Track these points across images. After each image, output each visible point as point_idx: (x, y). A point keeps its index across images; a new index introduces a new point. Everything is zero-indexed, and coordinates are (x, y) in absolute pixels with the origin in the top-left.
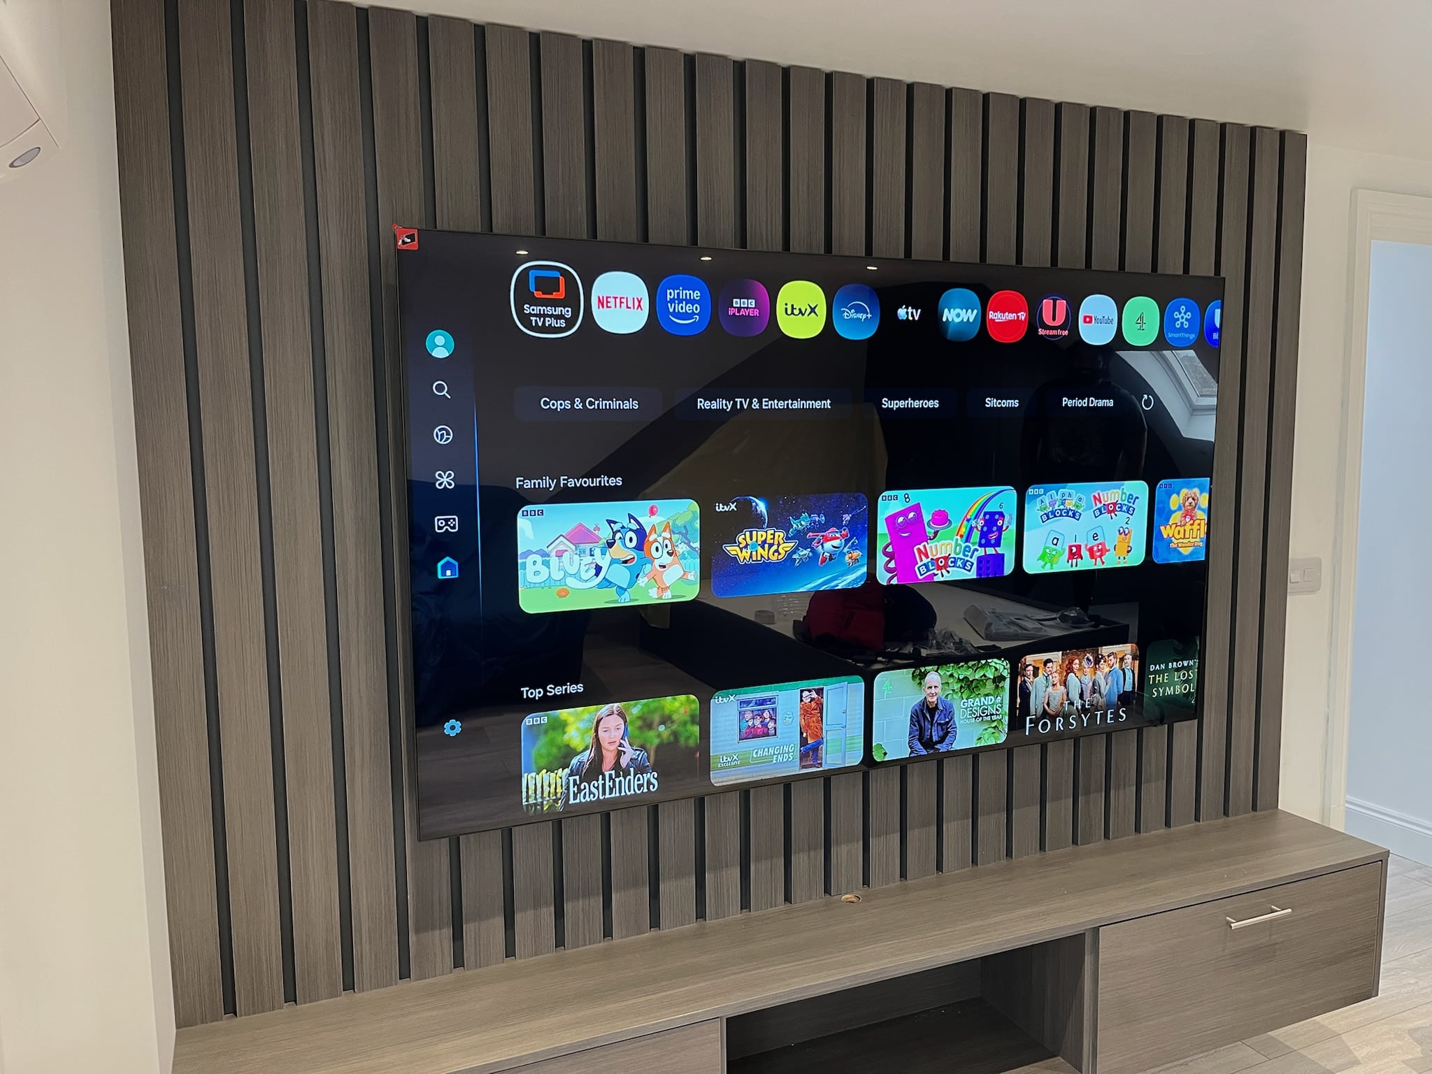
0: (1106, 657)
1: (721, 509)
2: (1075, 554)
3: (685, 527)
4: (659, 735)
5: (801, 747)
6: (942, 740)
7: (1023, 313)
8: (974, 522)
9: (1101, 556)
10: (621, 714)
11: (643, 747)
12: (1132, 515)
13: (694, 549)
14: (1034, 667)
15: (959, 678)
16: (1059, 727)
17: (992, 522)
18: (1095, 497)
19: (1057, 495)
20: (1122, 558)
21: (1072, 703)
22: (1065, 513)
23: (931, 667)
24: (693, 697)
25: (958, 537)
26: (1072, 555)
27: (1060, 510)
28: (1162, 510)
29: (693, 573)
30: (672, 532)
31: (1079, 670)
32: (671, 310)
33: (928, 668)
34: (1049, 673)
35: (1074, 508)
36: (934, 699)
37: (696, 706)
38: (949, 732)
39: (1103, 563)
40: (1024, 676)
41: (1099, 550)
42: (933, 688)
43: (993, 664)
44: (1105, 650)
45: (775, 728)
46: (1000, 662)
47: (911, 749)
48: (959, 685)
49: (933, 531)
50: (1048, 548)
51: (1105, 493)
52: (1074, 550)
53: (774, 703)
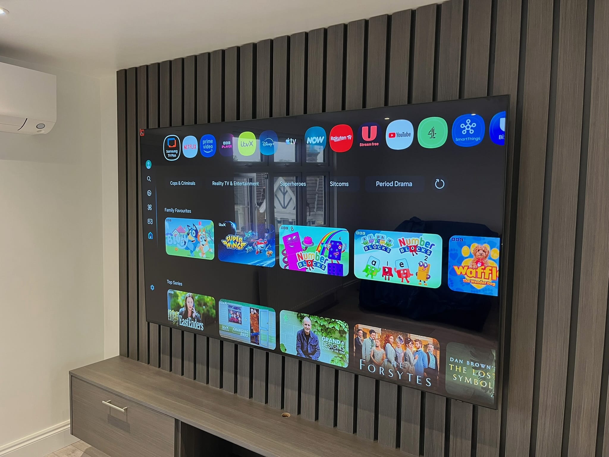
0: (414, 341)
1: (221, 225)
2: (387, 272)
3: (209, 231)
4: (203, 310)
5: (251, 333)
6: (313, 354)
7: (350, 136)
8: (325, 245)
9: (406, 277)
10: (192, 298)
11: (199, 312)
12: (429, 255)
13: (212, 240)
14: (363, 331)
15: (320, 325)
16: (381, 372)
17: (335, 247)
18: (400, 240)
19: (374, 237)
20: (422, 281)
21: (389, 361)
22: (379, 247)
23: (306, 314)
24: (213, 298)
25: (317, 252)
26: (385, 273)
27: (376, 245)
28: (455, 256)
29: (212, 249)
30: (205, 232)
31: (393, 343)
32: (204, 148)
33: (305, 315)
34: (374, 338)
35: (386, 246)
36: (308, 331)
37: (214, 302)
38: (317, 351)
39: (408, 282)
40: (357, 335)
41: (404, 273)
42: (307, 325)
43: (338, 323)
44: (413, 337)
45: (241, 321)
46: (343, 323)
47: (298, 352)
48: (321, 328)
49: (305, 247)
50: (369, 266)
51: (408, 239)
52: (387, 270)
53: (240, 310)
